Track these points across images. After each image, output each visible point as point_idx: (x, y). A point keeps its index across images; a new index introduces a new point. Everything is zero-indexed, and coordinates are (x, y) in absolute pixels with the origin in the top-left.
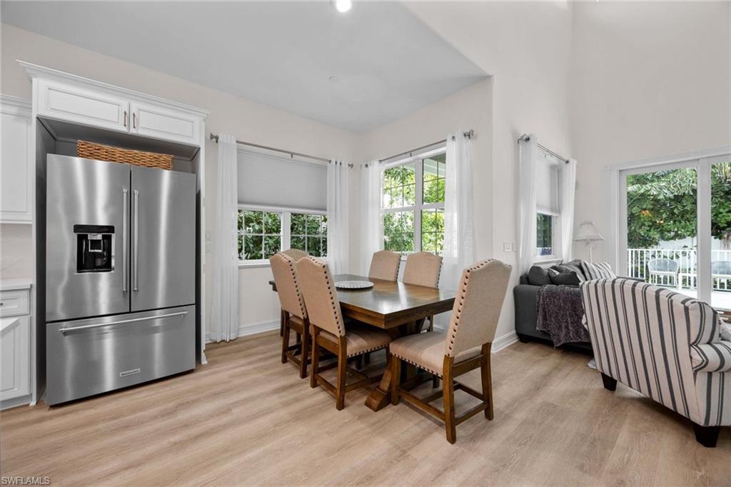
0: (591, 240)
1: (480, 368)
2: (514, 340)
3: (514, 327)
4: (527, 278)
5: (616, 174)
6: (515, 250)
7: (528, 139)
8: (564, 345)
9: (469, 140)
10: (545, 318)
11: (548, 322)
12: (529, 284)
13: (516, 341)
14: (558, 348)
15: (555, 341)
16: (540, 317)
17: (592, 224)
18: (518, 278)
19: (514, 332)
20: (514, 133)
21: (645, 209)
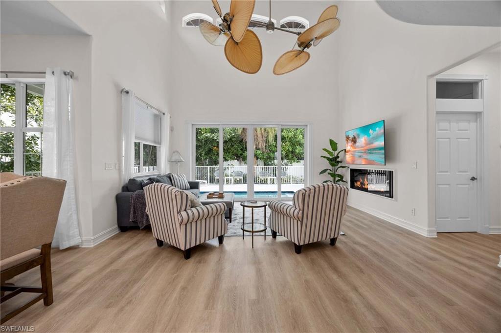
0: (178, 161)
1: (40, 266)
2: (117, 232)
3: (116, 222)
4: (127, 187)
5: (191, 126)
6: (117, 167)
7: (127, 92)
8: (145, 227)
9: (71, 79)
10: (134, 213)
11: (136, 215)
12: (128, 191)
13: (118, 232)
14: (143, 230)
15: (140, 225)
16: (132, 212)
17: (178, 152)
18: (121, 188)
19: (117, 226)
20: (117, 85)
21: (214, 146)
